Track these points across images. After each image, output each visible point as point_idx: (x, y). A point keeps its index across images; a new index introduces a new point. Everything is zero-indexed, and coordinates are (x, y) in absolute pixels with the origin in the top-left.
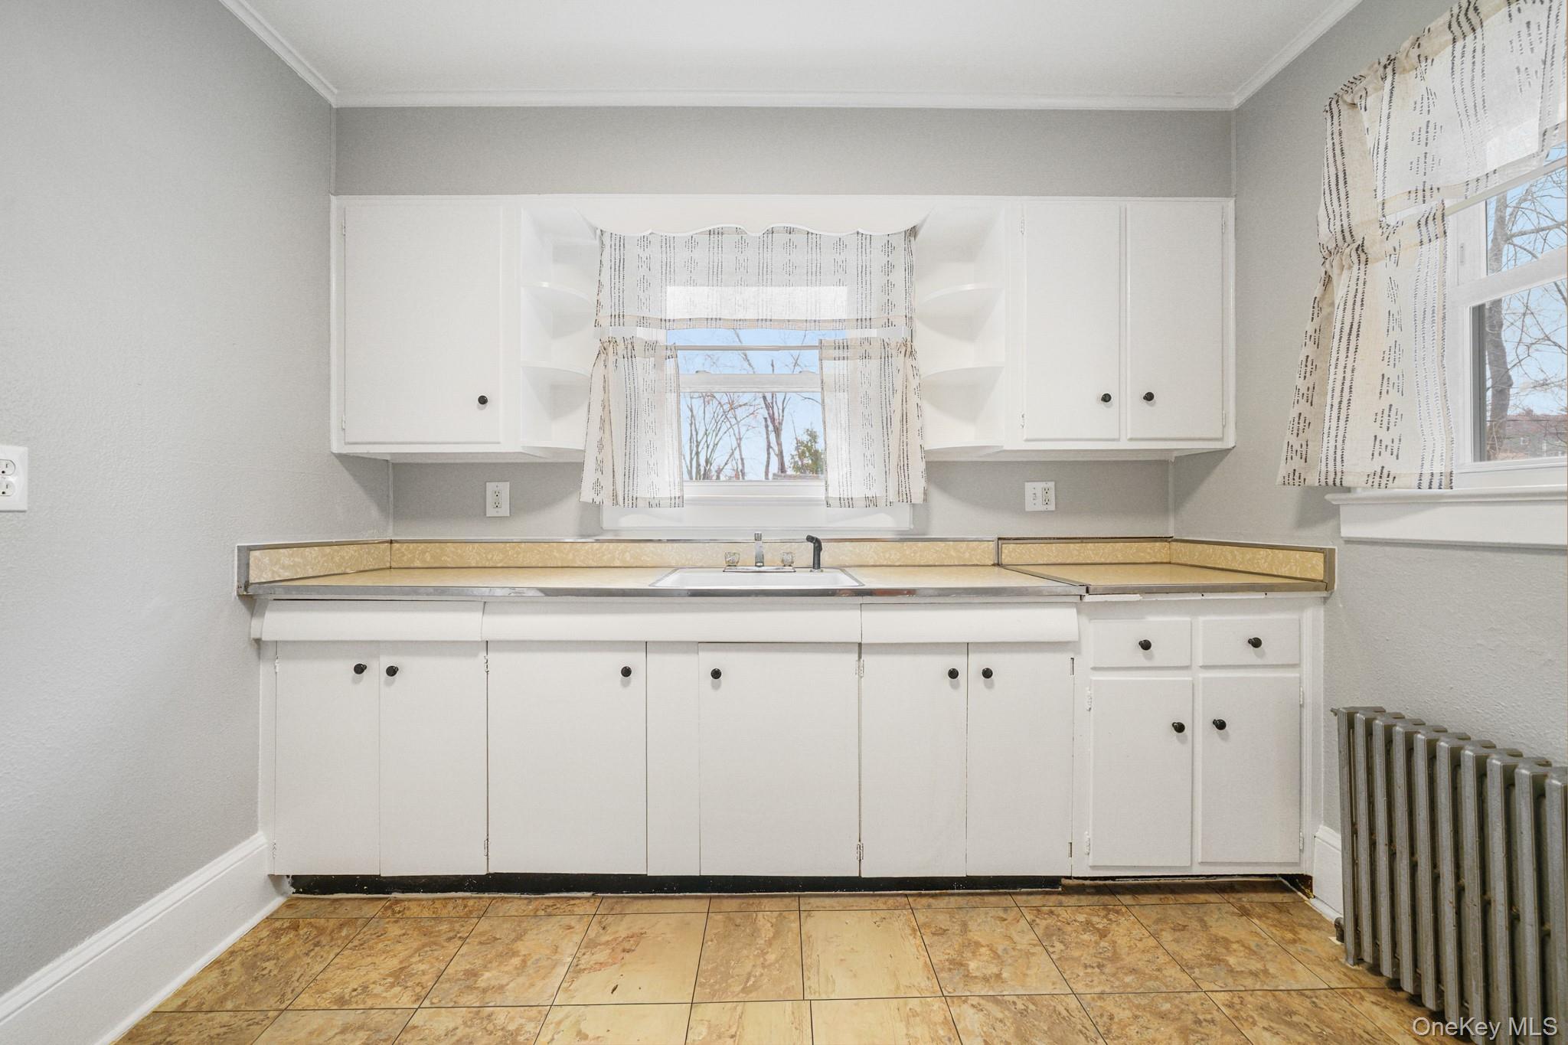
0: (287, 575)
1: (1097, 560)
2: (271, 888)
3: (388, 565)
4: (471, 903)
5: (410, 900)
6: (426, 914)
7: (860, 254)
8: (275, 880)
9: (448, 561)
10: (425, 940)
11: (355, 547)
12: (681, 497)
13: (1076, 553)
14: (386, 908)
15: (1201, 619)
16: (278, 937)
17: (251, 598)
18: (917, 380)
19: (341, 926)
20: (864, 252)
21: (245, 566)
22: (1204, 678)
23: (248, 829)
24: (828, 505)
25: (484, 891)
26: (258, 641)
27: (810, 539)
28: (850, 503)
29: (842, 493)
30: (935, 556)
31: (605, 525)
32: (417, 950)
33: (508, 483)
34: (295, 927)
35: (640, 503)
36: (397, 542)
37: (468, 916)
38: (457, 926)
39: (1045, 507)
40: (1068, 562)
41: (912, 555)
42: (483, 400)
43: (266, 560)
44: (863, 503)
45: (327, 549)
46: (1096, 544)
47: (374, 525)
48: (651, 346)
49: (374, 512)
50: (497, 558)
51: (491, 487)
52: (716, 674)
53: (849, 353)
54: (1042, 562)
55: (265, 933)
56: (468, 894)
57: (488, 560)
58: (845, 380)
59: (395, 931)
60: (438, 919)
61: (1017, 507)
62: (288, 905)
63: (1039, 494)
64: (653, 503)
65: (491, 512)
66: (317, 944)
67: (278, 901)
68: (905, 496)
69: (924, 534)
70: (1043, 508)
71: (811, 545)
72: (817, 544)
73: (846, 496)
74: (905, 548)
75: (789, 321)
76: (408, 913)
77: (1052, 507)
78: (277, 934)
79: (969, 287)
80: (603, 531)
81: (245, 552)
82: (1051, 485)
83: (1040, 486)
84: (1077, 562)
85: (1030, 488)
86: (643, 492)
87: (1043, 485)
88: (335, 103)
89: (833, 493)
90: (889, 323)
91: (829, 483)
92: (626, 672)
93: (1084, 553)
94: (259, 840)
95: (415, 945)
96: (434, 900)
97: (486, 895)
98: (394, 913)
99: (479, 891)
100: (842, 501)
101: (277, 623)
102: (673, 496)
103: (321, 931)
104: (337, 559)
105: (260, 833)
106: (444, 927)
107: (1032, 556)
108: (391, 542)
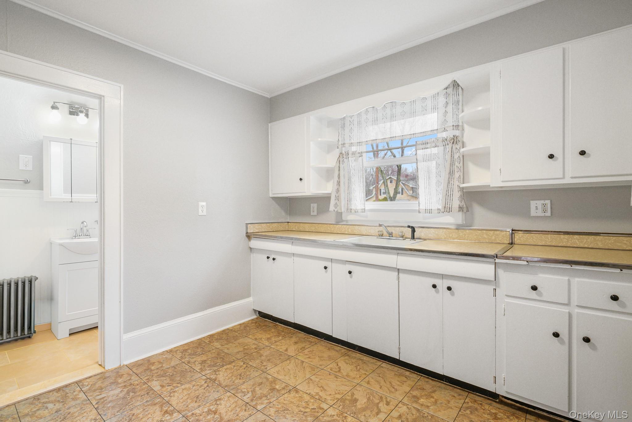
0: (257, 231)
1: (582, 245)
2: (253, 313)
3: (287, 229)
4: (292, 331)
5: (280, 325)
6: (281, 330)
7: (433, 101)
8: (255, 311)
9: (301, 229)
10: (278, 334)
11: (276, 224)
12: (365, 209)
13: (565, 240)
14: (274, 325)
15: (577, 279)
16: (252, 324)
17: (249, 236)
18: (458, 155)
19: (264, 326)
20: (435, 100)
21: (247, 228)
22: (577, 313)
23: (249, 296)
24: (419, 212)
25: (296, 329)
26: (251, 248)
27: (409, 227)
28: (430, 211)
29: (427, 207)
30: (475, 237)
31: (343, 219)
32: (275, 336)
33: (316, 204)
34: (256, 323)
35: (353, 211)
36: (290, 222)
37: (289, 333)
38: (286, 334)
39: (545, 213)
40: (560, 245)
41: (463, 236)
42: (301, 179)
43: (252, 227)
44: (437, 212)
45: (268, 224)
46: (581, 236)
47: (283, 217)
48: (354, 153)
49: (283, 213)
50: (313, 229)
51: (312, 205)
52: (350, 272)
53: (428, 146)
54: (541, 244)
55: (251, 322)
56: (292, 328)
57: (311, 229)
58: (428, 157)
59: (273, 330)
60: (283, 331)
61: (526, 213)
62: (257, 318)
63: (540, 207)
64: (356, 211)
65: (312, 214)
66: (258, 328)
67: (255, 317)
68: (448, 209)
69: (470, 226)
70: (543, 214)
71: (410, 230)
72: (413, 230)
73: (428, 208)
74: (460, 232)
75: (403, 136)
76: (278, 328)
77: (548, 214)
78: (252, 323)
79: (480, 108)
80: (343, 221)
81: (247, 224)
82: (548, 202)
83: (540, 203)
84: (566, 245)
85: (533, 204)
86: (353, 207)
87: (542, 202)
88: (269, 97)
89: (422, 207)
90: (445, 130)
91: (420, 203)
92: (326, 268)
93: (571, 241)
94: (251, 299)
95: (275, 334)
96: (285, 327)
97: (296, 330)
98: (275, 327)
99: (295, 329)
100: (427, 211)
101: (255, 243)
102: (362, 208)
103: (260, 325)
104: (271, 227)
105: (251, 297)
106: (283, 333)
107: (534, 240)
108: (288, 222)
